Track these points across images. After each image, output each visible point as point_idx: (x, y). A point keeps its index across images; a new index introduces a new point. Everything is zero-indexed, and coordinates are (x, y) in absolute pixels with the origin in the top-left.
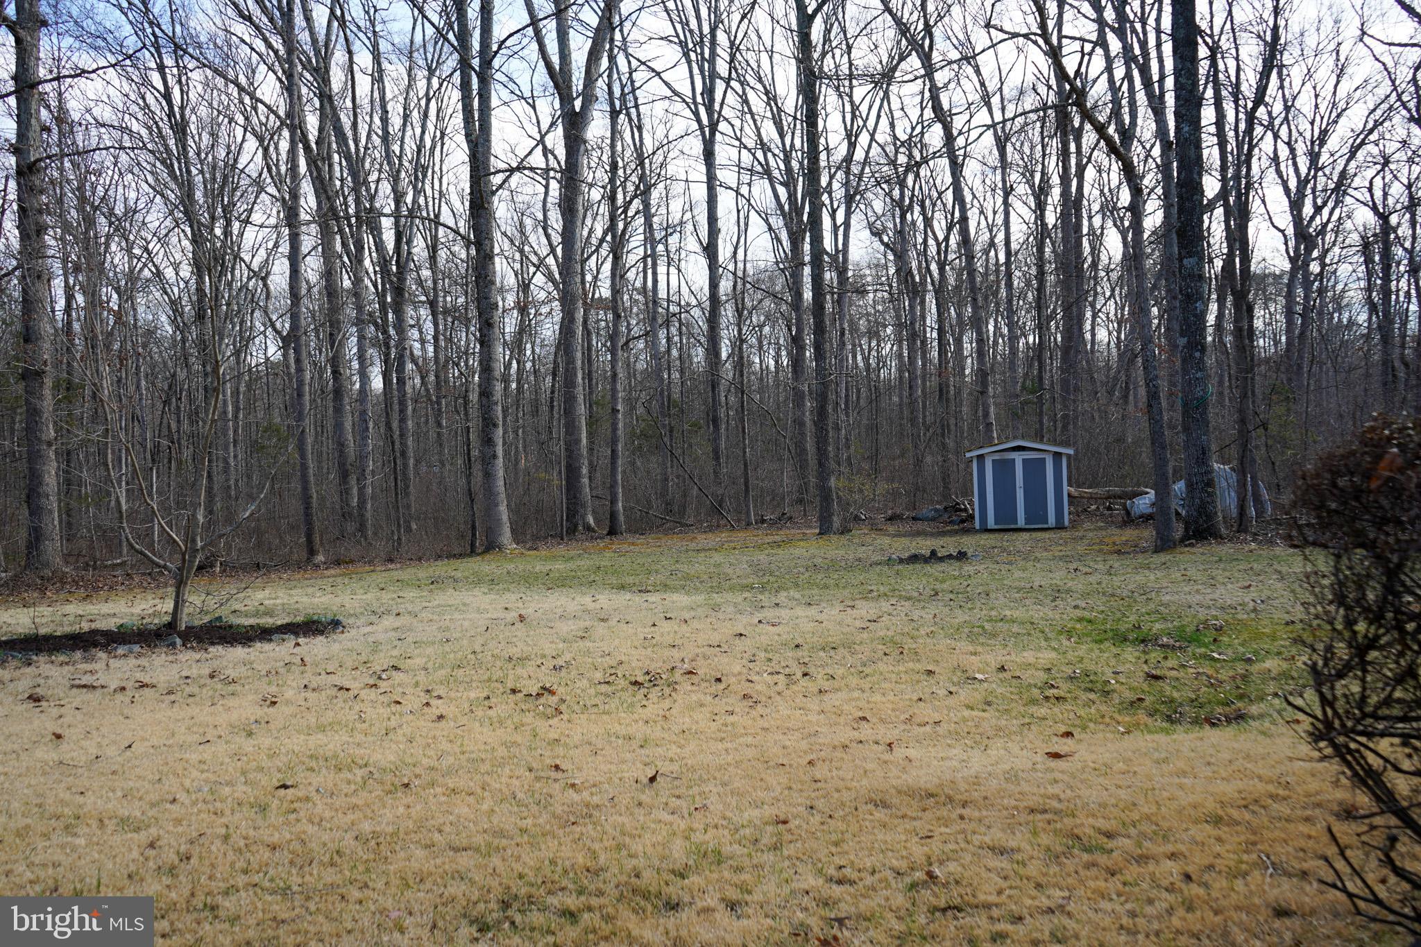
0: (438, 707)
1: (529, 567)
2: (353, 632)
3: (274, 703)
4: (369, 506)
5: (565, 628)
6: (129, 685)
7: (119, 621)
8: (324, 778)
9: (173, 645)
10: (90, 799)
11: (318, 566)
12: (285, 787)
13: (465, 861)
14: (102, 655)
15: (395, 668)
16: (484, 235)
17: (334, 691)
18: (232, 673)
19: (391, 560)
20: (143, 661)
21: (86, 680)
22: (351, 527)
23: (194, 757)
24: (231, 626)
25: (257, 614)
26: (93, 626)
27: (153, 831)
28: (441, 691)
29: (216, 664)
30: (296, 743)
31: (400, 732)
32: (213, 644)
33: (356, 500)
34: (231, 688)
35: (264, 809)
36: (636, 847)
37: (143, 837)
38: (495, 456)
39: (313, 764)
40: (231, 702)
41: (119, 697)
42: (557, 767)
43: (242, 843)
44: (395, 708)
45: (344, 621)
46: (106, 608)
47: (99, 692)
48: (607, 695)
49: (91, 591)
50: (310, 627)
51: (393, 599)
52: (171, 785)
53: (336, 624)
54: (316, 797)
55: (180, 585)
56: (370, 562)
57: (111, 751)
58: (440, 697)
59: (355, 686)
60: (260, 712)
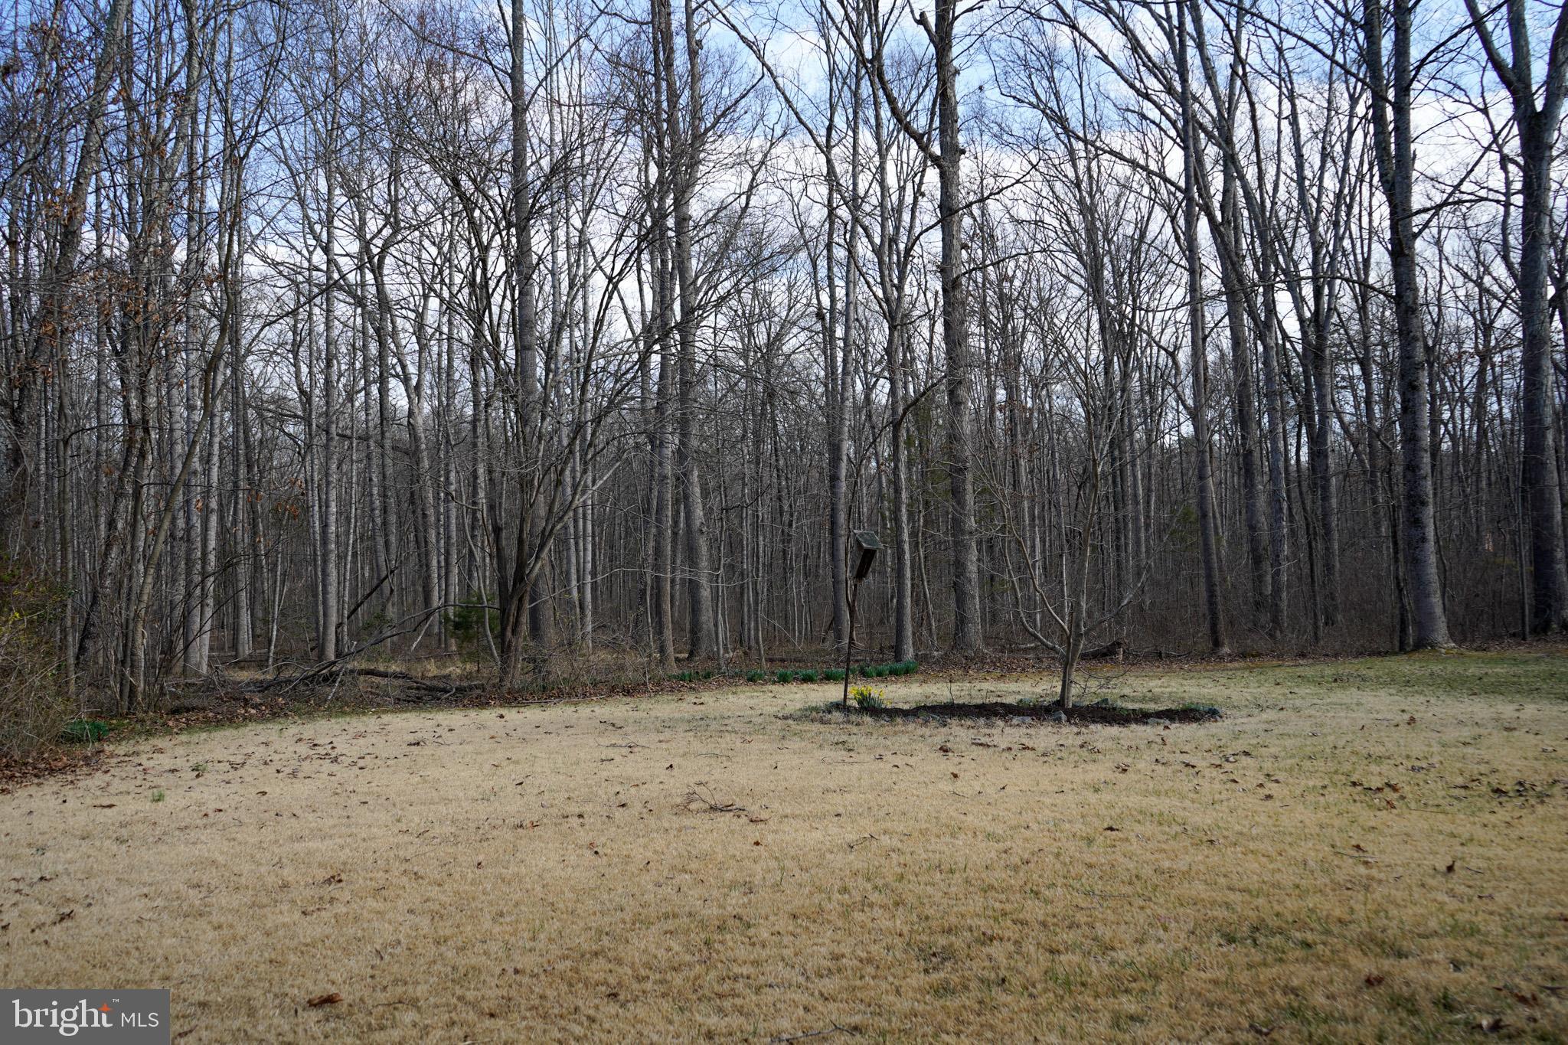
0: (1272, 788)
1: (1460, 670)
2: (1228, 722)
3: (1125, 770)
4: (1284, 595)
5: (1452, 734)
6: (1015, 747)
7: (1019, 697)
8: (1149, 828)
9: (1059, 720)
10: (970, 818)
11: (1222, 658)
12: (1111, 829)
13: (1234, 897)
14: (1000, 723)
15: (1246, 754)
16: (1405, 285)
17: (1181, 767)
18: (1099, 745)
19: (1303, 655)
20: (1032, 731)
21: (984, 740)
22: (1265, 618)
23: (1048, 801)
24: (1114, 709)
25: (1143, 700)
26: (999, 700)
27: (1009, 844)
28: (1281, 776)
29: (1087, 738)
30: (1134, 801)
31: (1225, 803)
32: (1094, 722)
33: (1270, 588)
34: (1094, 756)
35: (1090, 841)
36: (1393, 912)
37: (1001, 846)
38: (1424, 540)
39: (1140, 817)
40: (1090, 766)
41: (1006, 754)
42: (1358, 847)
43: (1068, 860)
44: (1229, 785)
45: (1223, 710)
46: (1013, 686)
47: (991, 750)
48: (1457, 798)
49: (1006, 670)
50: (1188, 714)
51: (1284, 695)
52: (1028, 817)
53: (1213, 714)
54: (1134, 840)
55: (1067, 665)
56: (1280, 657)
57: (991, 791)
58: (1277, 781)
59: (1201, 764)
60: (1111, 776)
